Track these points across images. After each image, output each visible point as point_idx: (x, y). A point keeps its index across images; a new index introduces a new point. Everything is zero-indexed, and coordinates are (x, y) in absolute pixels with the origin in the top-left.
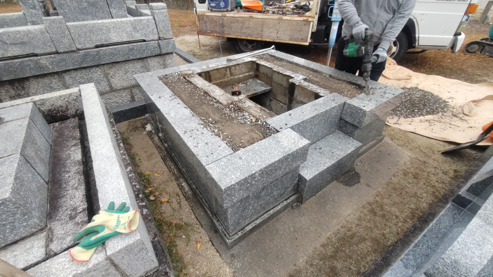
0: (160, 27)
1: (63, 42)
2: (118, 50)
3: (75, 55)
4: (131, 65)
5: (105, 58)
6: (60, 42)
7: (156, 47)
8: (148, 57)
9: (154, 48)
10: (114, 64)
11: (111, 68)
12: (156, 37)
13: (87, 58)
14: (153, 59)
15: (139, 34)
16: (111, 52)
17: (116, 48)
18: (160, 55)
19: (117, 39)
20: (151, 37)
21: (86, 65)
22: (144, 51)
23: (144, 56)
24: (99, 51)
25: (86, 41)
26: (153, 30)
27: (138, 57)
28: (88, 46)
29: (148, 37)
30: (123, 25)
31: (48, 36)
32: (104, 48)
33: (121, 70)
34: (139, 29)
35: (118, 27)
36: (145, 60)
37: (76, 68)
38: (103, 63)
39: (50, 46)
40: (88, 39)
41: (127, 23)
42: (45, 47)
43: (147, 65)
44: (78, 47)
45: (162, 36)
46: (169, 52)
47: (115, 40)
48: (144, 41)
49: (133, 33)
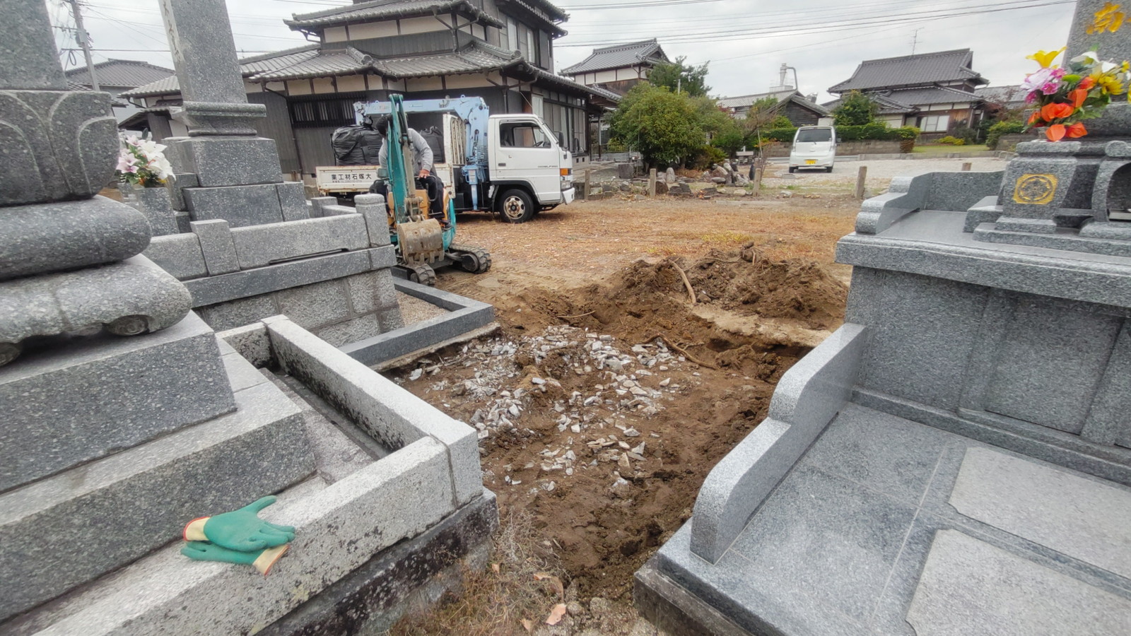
0: (373, 228)
1: (220, 258)
2: (304, 267)
3: (237, 277)
4: (321, 290)
5: (282, 280)
6: (216, 259)
7: (364, 259)
8: (351, 276)
9: (361, 261)
10: (294, 290)
11: (288, 297)
12: (365, 243)
13: (255, 282)
14: (358, 278)
15: (339, 241)
16: (294, 271)
17: (302, 264)
18: (369, 272)
19: (305, 250)
20: (357, 245)
21: (250, 294)
22: (345, 267)
23: (345, 274)
24: (276, 269)
25: (255, 256)
26: (361, 234)
27: (335, 276)
28: (257, 264)
29: (353, 244)
31: (199, 249)
32: (283, 265)
33: (304, 300)
34: (341, 233)
35: (308, 231)
36: (345, 281)
37: (233, 298)
38: (278, 289)
39: (197, 266)
40: (260, 252)
41: (323, 226)
42: (189, 267)
43: (348, 289)
44: (242, 265)
45: (374, 242)
46: (383, 267)
47: (302, 251)
48: (345, 250)
49: (331, 240)
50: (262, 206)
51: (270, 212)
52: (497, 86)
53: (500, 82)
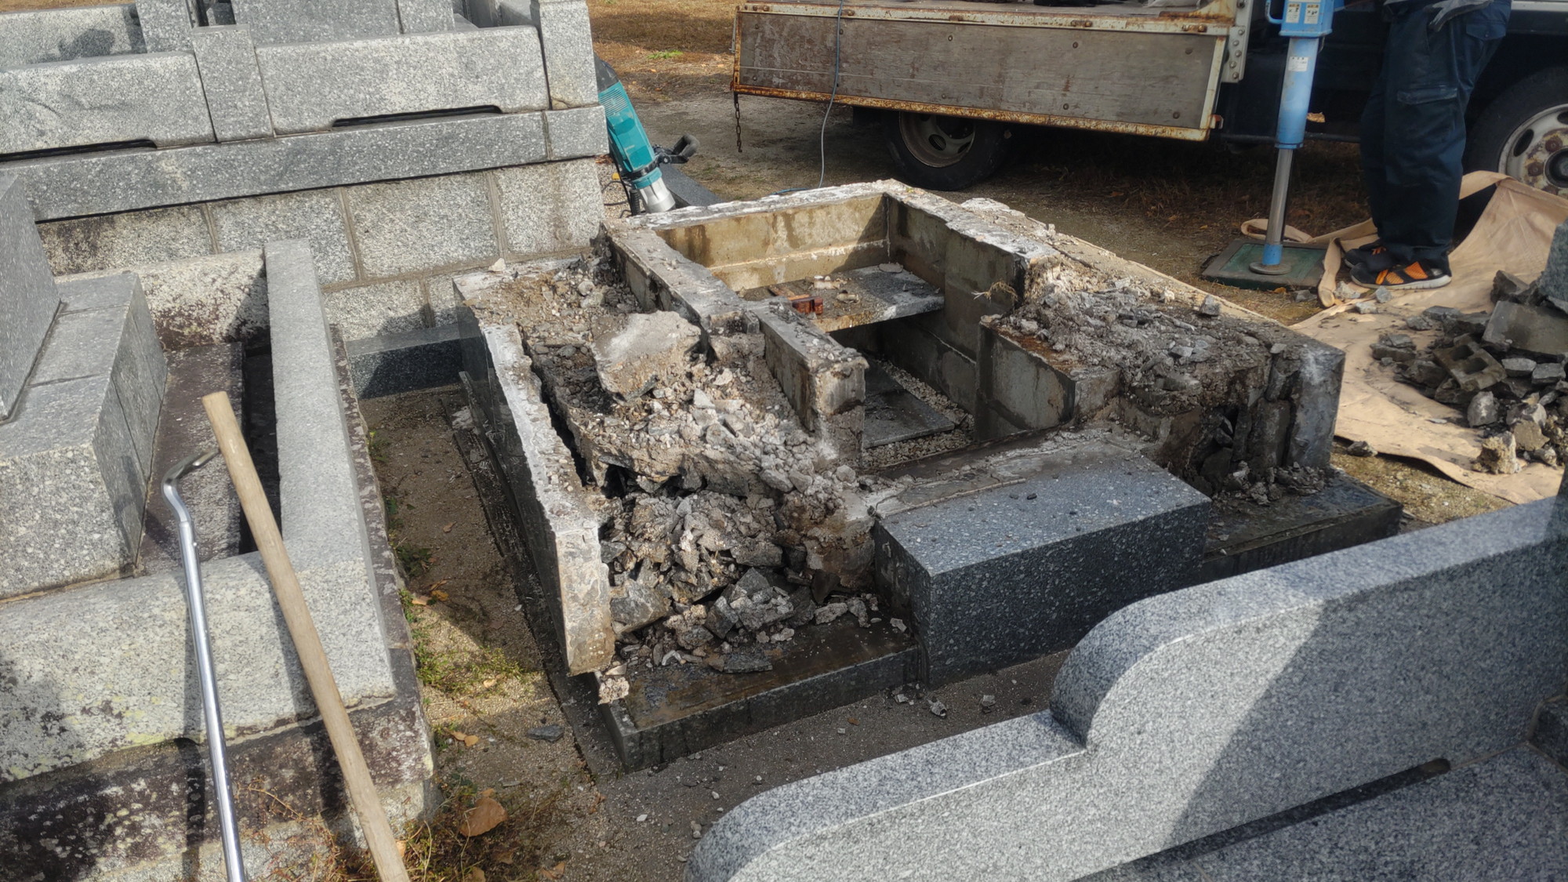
0: (557, 61)
1: (236, 106)
2: (401, 140)
3: (266, 149)
4: (438, 194)
5: (356, 163)
6: (228, 107)
7: (533, 135)
8: (503, 167)
9: (525, 137)
10: (380, 186)
11: (368, 200)
12: (539, 99)
13: (299, 162)
14: (519, 175)
15: (478, 87)
16: (378, 146)
17: (397, 133)
18: (544, 162)
19: (404, 102)
20: (521, 99)
21: (291, 186)
22: (489, 146)
23: (488, 163)
24: (341, 139)
25: (304, 107)
26: (530, 73)
27: (467, 166)
28: (308, 124)
29: (511, 96)
30: (431, 55)
31: (199, 85)
32: (358, 131)
33: (402, 210)
34: (484, 69)
35: (413, 60)
36: (488, 177)
37: (258, 192)
38: (345, 181)
39: (196, 119)
40: (313, 100)
42: (181, 121)
43: (495, 197)
44: (276, 125)
45: (559, 96)
46: (578, 154)
47: (399, 103)
48: (495, 110)
49: (461, 83)
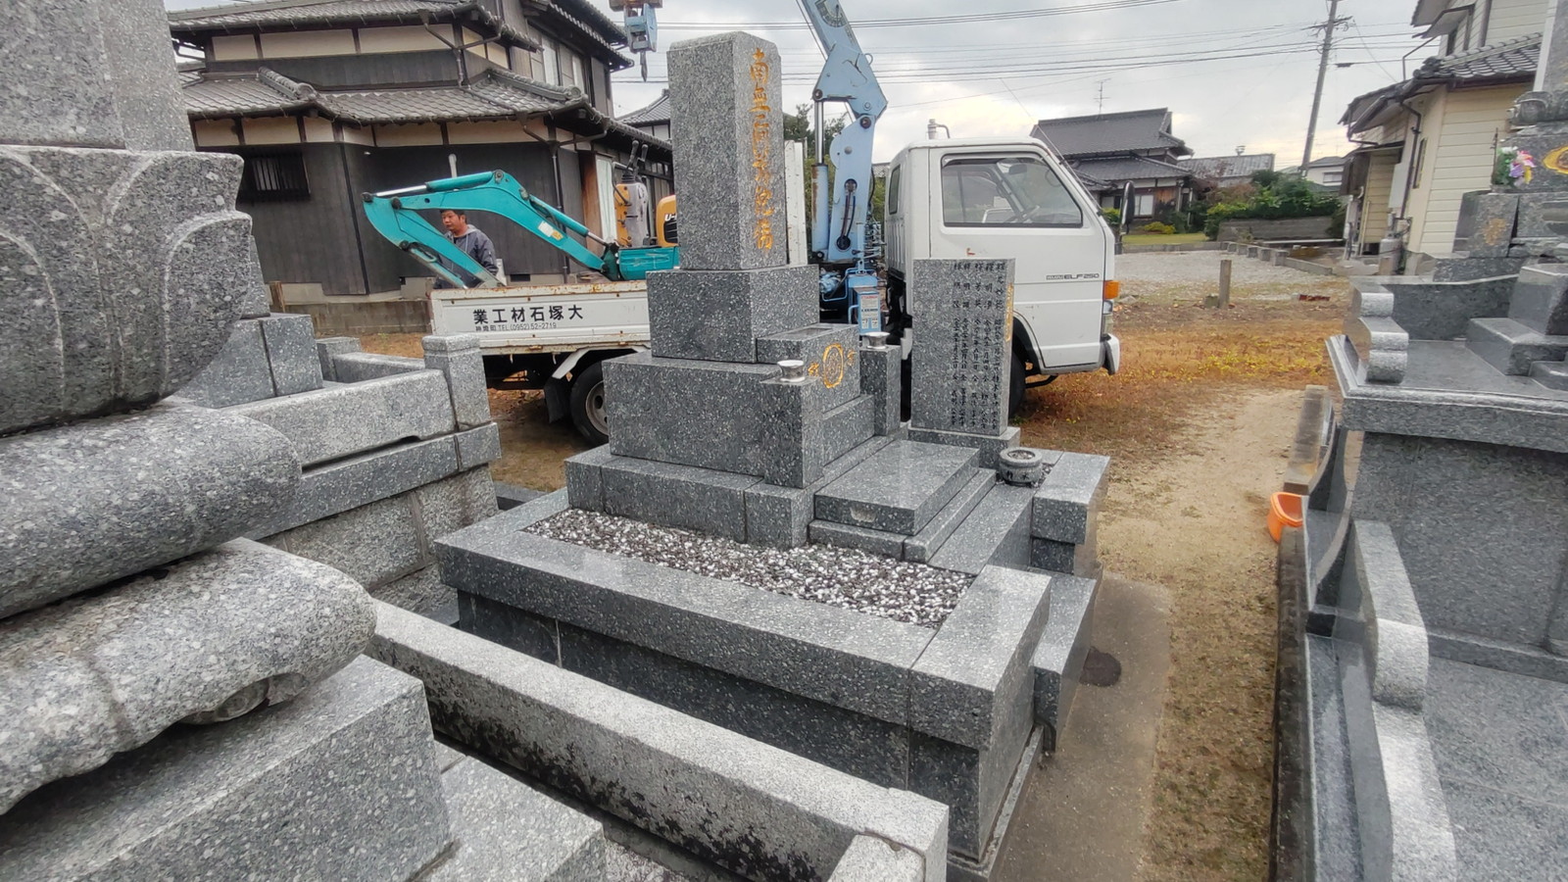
0: (461, 395)
2: (343, 478)
4: (370, 519)
5: (302, 508)
7: (447, 454)
8: (424, 486)
9: (442, 457)
10: (321, 524)
11: (309, 539)
12: (448, 424)
14: (435, 489)
15: (402, 423)
16: (323, 487)
17: (337, 471)
18: (457, 475)
20: (435, 427)
22: (415, 470)
23: (414, 485)
26: (440, 406)
27: (398, 490)
29: (427, 427)
30: (364, 401)
33: (340, 541)
34: (406, 407)
35: (348, 409)
36: (413, 496)
38: (292, 525)
41: (375, 396)
43: (418, 512)
45: (464, 421)
46: (480, 463)
47: (338, 448)
48: (416, 439)
49: (388, 422)
50: (232, 362)
51: (248, 373)
52: (541, 141)
53: (545, 136)
